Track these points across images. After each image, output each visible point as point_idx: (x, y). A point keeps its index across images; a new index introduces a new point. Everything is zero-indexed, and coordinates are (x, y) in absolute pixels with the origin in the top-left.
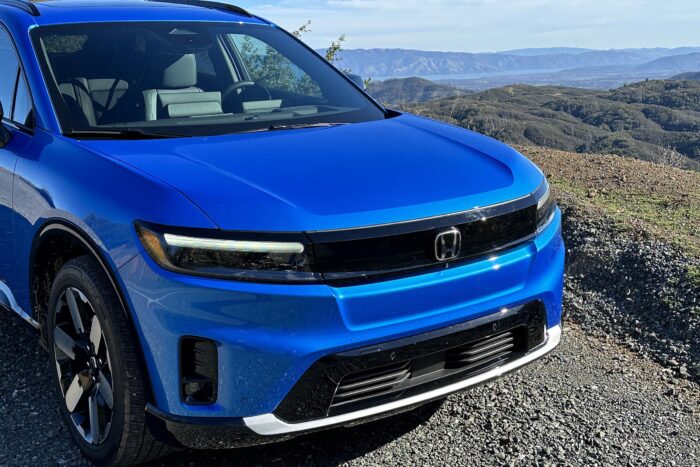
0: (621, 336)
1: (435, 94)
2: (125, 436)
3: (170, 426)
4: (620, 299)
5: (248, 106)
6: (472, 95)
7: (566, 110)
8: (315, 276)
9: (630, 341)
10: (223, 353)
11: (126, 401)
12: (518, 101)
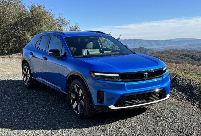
0: (186, 101)
1: (148, 52)
2: (86, 111)
3: (95, 107)
4: (186, 93)
5: (105, 52)
6: (159, 52)
7: (188, 56)
8: (121, 80)
9: (187, 101)
10: (105, 93)
11: (87, 104)
12: (173, 54)
